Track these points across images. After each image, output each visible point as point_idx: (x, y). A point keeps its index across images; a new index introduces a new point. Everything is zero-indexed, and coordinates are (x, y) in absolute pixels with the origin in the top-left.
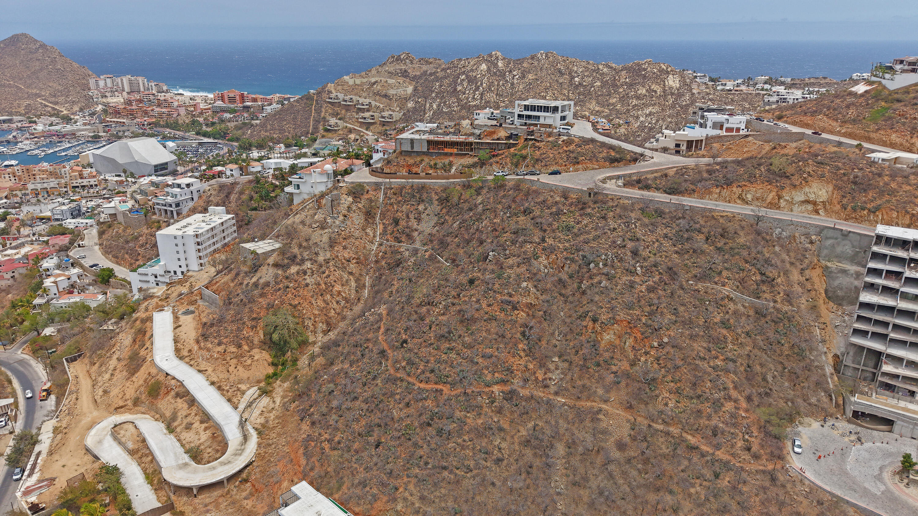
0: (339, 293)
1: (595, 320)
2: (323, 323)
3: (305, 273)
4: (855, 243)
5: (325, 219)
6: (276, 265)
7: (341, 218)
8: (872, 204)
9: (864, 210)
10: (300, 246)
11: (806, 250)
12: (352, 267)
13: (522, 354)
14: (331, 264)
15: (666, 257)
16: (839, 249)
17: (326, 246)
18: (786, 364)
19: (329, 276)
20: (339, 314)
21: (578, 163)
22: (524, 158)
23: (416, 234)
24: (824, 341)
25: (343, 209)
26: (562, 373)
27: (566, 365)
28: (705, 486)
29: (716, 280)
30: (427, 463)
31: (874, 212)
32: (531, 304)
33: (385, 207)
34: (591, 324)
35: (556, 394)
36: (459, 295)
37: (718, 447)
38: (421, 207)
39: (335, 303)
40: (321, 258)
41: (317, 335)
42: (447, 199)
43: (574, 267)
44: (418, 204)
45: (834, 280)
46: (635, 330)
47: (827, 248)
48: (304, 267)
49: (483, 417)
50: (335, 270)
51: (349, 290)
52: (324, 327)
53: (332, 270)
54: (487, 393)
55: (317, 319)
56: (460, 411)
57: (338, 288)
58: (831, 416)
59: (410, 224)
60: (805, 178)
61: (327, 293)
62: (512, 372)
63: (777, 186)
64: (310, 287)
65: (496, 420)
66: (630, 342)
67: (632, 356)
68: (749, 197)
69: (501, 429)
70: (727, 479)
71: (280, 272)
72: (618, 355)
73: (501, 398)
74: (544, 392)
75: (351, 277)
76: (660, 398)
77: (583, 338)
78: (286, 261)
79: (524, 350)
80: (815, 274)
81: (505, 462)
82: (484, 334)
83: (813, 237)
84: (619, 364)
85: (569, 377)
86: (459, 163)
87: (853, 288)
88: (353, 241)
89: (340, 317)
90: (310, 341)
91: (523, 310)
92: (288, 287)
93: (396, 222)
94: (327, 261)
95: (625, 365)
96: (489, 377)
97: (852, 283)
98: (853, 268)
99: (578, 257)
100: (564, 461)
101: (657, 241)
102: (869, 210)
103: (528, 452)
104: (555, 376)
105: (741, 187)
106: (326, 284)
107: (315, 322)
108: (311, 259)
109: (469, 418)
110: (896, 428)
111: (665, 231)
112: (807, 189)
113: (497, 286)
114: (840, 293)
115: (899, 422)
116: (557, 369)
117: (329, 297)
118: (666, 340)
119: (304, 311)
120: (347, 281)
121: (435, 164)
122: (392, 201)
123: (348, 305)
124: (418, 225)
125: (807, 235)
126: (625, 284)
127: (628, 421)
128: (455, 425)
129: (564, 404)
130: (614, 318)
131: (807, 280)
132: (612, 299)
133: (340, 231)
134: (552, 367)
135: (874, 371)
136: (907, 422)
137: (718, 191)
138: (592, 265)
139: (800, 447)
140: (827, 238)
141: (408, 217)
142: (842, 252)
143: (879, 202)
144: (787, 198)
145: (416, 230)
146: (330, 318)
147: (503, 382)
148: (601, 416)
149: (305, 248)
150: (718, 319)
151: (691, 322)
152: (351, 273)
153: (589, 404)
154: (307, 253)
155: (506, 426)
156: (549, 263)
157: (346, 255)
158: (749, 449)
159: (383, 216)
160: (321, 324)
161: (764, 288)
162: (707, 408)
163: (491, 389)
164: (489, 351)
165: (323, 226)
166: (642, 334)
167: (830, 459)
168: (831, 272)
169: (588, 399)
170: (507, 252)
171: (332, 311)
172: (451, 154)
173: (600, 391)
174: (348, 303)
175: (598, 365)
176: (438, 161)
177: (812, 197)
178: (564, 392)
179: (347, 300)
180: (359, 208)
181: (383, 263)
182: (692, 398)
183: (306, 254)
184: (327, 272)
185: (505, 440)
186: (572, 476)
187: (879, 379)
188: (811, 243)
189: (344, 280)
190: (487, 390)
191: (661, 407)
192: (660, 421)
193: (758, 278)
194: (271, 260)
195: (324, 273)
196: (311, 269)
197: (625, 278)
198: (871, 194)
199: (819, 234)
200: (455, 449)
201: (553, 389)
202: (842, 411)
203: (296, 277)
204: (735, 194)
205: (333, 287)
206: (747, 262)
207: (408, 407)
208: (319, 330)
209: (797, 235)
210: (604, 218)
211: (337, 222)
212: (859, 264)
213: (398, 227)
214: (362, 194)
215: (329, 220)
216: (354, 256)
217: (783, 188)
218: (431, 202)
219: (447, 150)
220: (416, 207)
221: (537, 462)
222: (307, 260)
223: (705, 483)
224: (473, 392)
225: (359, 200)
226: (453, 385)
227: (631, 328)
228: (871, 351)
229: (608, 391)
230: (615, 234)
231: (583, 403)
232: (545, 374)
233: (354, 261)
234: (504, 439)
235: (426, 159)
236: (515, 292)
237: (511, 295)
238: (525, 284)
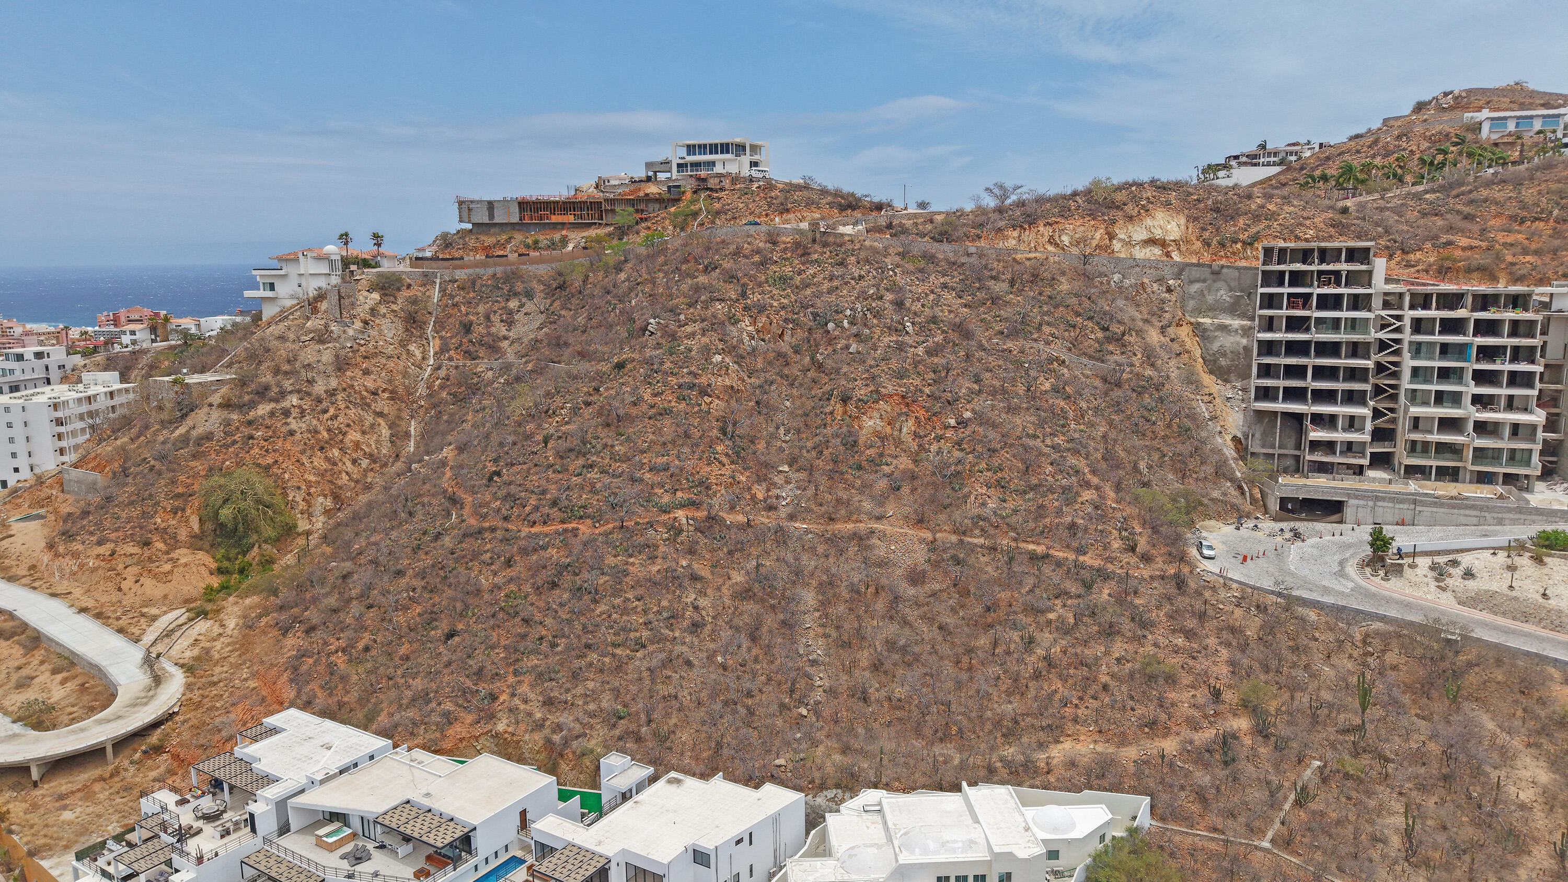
0: (357, 445)
1: (845, 400)
2: (325, 496)
3: (286, 413)
4: (1233, 284)
5: (326, 326)
6: (227, 405)
7: (358, 325)
8: (1247, 234)
9: (1236, 243)
10: (277, 371)
11: (1163, 301)
12: (383, 404)
13: (724, 460)
14: (339, 397)
15: (950, 312)
16: (1210, 298)
17: (330, 369)
18: (1165, 449)
19: (335, 417)
20: (357, 482)
21: (788, 211)
22: (695, 214)
23: (505, 344)
24: (1214, 418)
25: (362, 311)
26: (798, 488)
27: (803, 475)
28: (1070, 607)
29: (1035, 336)
30: (553, 645)
31: (1251, 244)
32: (732, 387)
33: (444, 311)
34: (839, 408)
35: (792, 517)
36: (597, 390)
37: (1081, 551)
38: (513, 304)
39: (349, 464)
40: (319, 388)
41: (314, 520)
42: (562, 287)
43: (800, 334)
44: (508, 300)
45: (1211, 342)
46: (914, 407)
47: (1193, 298)
48: (286, 404)
49: (659, 561)
50: (347, 407)
51: (377, 441)
52: (329, 503)
53: (343, 406)
54: (664, 524)
55: (312, 490)
56: (615, 556)
57: (354, 436)
58: (1248, 517)
59: (493, 330)
60: (1143, 206)
61: (332, 447)
62: (708, 488)
63: (1105, 221)
64: (298, 436)
65: (684, 563)
66: (909, 426)
67: (914, 446)
68: (1066, 239)
69: (695, 578)
70: (1106, 591)
71: (235, 416)
72: (891, 449)
73: (691, 528)
74: (768, 517)
75: (380, 420)
76: (972, 497)
77: (829, 431)
78: (247, 398)
79: (727, 455)
80: (1184, 332)
81: (709, 627)
82: (651, 437)
83: (1171, 282)
84: (895, 462)
85: (811, 491)
86: (576, 239)
87: (1242, 351)
88: (384, 361)
89: (359, 486)
90: (300, 530)
91: (718, 398)
92: (251, 437)
93: (467, 328)
94: (332, 393)
95: (905, 462)
96: (666, 499)
97: (1238, 343)
98: (1236, 323)
99: (805, 318)
100: (817, 614)
101: (932, 292)
102: (1244, 243)
103: (751, 607)
104: (787, 493)
105: (1051, 225)
106: (329, 430)
107: (309, 494)
108: (299, 391)
109: (633, 564)
110: (1349, 512)
111: (942, 280)
112: (1149, 222)
113: (668, 365)
114: (1223, 362)
115: (1352, 502)
116: (788, 482)
117: (336, 452)
118: (968, 415)
119: (287, 476)
120: (372, 426)
121: (536, 242)
122: (456, 299)
123: (377, 466)
124: (509, 330)
125: (1160, 280)
126: (889, 347)
127: (922, 541)
128: (607, 578)
129: (807, 532)
130: (877, 392)
131: (1172, 340)
132: (871, 367)
133: (356, 347)
134: (779, 480)
135: (1297, 453)
136: (1363, 498)
137: (1016, 234)
138: (831, 326)
139: (1210, 548)
140: (1191, 282)
141: (488, 318)
142: (1217, 301)
143: (1254, 230)
144: (1122, 236)
145: (505, 338)
146: (341, 488)
147: (693, 504)
148: (874, 541)
149: (286, 373)
150: (1047, 386)
151: (1004, 391)
152: (380, 414)
153: (850, 526)
154: (291, 381)
155: (705, 572)
156: (758, 331)
157: (370, 385)
158: (1133, 549)
159: (440, 325)
160: (321, 499)
161: (1111, 348)
162: (1053, 502)
163: (672, 516)
164: (660, 460)
165: (322, 337)
166: (927, 412)
167: (1261, 562)
168: (1205, 330)
169: (848, 519)
170: (682, 317)
171: (344, 474)
172: (563, 225)
173: (867, 505)
174: (375, 462)
175: (860, 468)
176: (541, 238)
177: (1158, 234)
178: (804, 515)
179: (372, 458)
180: (393, 311)
181: (444, 394)
182: (1025, 492)
183: (287, 384)
184: (332, 411)
185: (705, 595)
186: (834, 634)
187: (1308, 458)
188: (1169, 290)
189: (367, 424)
190: (664, 517)
191: (976, 511)
192: (977, 532)
193: (1100, 335)
194: (216, 399)
195: (325, 411)
196: (300, 407)
197: (887, 340)
198: (1241, 222)
199: (1178, 276)
200: (610, 616)
201: (783, 512)
202: (1262, 509)
203: (268, 422)
204: (1042, 236)
205: (345, 434)
206: (1078, 314)
207: (510, 566)
208: (318, 510)
209: (1146, 281)
210: (842, 264)
211: (351, 332)
212: (1243, 316)
213: (470, 336)
214: (399, 289)
215: (334, 327)
216: (384, 386)
217: (1113, 222)
218: (529, 295)
219: (555, 219)
220: (503, 304)
221: (770, 621)
222: (291, 392)
223: (1069, 602)
224: (637, 524)
225: (392, 299)
226: (597, 518)
227: (907, 405)
228: (1287, 415)
229: (881, 504)
230: (863, 283)
231: (839, 526)
232: (768, 490)
233: (386, 395)
234: (702, 593)
235: (519, 237)
236: (703, 370)
237: (695, 375)
238: (718, 358)
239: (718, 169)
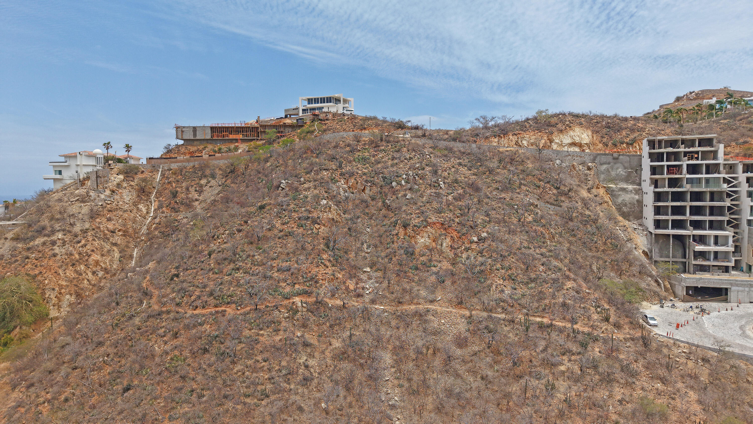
0: (97, 263)
1: (405, 226)
2: (71, 295)
3: (54, 243)
4: (626, 165)
5: (88, 193)
6: (16, 239)
7: (108, 192)
8: (628, 139)
9: (623, 144)
10: (52, 218)
11: (586, 175)
12: (117, 239)
13: (328, 264)
14: (89, 234)
15: (465, 177)
16: (613, 173)
17: (86, 218)
18: (606, 258)
19: (85, 245)
20: (94, 285)
22: (312, 132)
23: (197, 203)
24: (630, 240)
25: (111, 185)
26: (377, 282)
27: (379, 274)
28: (575, 361)
29: (518, 191)
30: (200, 396)
31: (632, 144)
32: (333, 219)
33: (162, 186)
34: (402, 231)
35: (373, 302)
37: (573, 321)
38: (203, 182)
39: (90, 274)
40: (77, 229)
41: (62, 310)
42: (232, 172)
43: (375, 189)
44: (200, 179)
45: (617, 198)
46: (450, 230)
47: (603, 173)
48: (54, 238)
49: (281, 333)
50: (94, 240)
51: (111, 260)
52: (73, 299)
53: (91, 239)
54: (286, 307)
55: (63, 291)
56: (250, 330)
57: (96, 257)
58: (666, 300)
59: (190, 196)
60: (567, 125)
61: (80, 264)
62: (316, 282)
63: (546, 133)
64: (59, 257)
65: (299, 334)
66: (447, 242)
67: (451, 255)
68: (525, 143)
69: (306, 345)
70: (597, 350)
71: (20, 245)
72: (436, 257)
73: (305, 310)
74: (357, 302)
75: (115, 248)
76: (494, 287)
77: (395, 245)
78: (30, 234)
79: (329, 261)
80: (602, 191)
81: (316, 381)
82: (279, 249)
83: (590, 164)
84: (439, 265)
85: (385, 284)
86: (243, 147)
87: (636, 203)
88: (121, 213)
89: (96, 288)
90: (51, 316)
91: (324, 225)
92: (28, 258)
93: (175, 194)
94: (85, 231)
95: (446, 265)
96: (288, 289)
97: (633, 198)
98: (630, 187)
99: (379, 180)
100: (393, 370)
101: (453, 167)
102: (627, 144)
103: (346, 365)
104: (369, 285)
105: (516, 135)
106: (80, 254)
107: (60, 293)
108: (64, 230)
109: (262, 335)
110: (732, 295)
111: (458, 161)
112: (571, 133)
113: (292, 206)
114: (625, 209)
115: (734, 288)
116: (370, 278)
117: (83, 267)
118: (484, 235)
119: (46, 282)
120: (109, 251)
121: (220, 149)
122: (170, 180)
123: (108, 276)
124: (200, 196)
125: (583, 163)
126: (431, 195)
127: (463, 316)
128: (244, 345)
129: (384, 311)
130: (426, 221)
131: (596, 196)
132: (421, 206)
133: (104, 204)
134: (364, 277)
135: (684, 260)
136: (741, 285)
137: (496, 140)
138: (394, 184)
139: (653, 319)
140: (601, 164)
141: (187, 189)
142: (617, 175)
143: (632, 137)
144: (557, 141)
145: (197, 200)
146: (82, 289)
147: (307, 293)
148: (430, 317)
149: (58, 219)
150: (530, 219)
151: (505, 222)
152: (115, 244)
153: (413, 307)
154: (59, 225)
155: (313, 341)
156: (349, 188)
157: (111, 227)
158: (607, 320)
159: (159, 194)
160: (68, 297)
161: (563, 199)
162: (548, 290)
163: (291, 301)
164: (284, 264)
165: (83, 200)
166: (458, 233)
167: (688, 327)
168: (613, 191)
169: (411, 302)
170: (302, 179)
171: (86, 281)
172: (236, 140)
173: (423, 293)
174: (108, 273)
175: (417, 269)
176: (223, 147)
177: (577, 140)
178: (381, 300)
179: (106, 270)
180: (131, 185)
181: (156, 233)
182: (527, 283)
183: (57, 226)
184: (83, 242)
185: (314, 357)
186: (406, 384)
187: (694, 262)
188: (589, 169)
189: (106, 250)
190: (286, 302)
191: (497, 296)
192: (499, 310)
193: (555, 191)
194: (10, 235)
195: (79, 242)
196: (63, 239)
197: (429, 191)
198: (624, 133)
199: (593, 161)
200: (243, 374)
201: (367, 299)
202: (673, 295)
203: (41, 248)
204: (512, 141)
205: (89, 256)
206: (540, 180)
207: (176, 338)
208: (65, 304)
209: (575, 163)
210: (398, 151)
211: (102, 196)
212: (633, 183)
213: (176, 199)
214: (136, 174)
215: (92, 194)
216: (120, 228)
217: (552, 133)
218: (213, 176)
219: (231, 137)
220: (198, 182)
221: (360, 375)
222: (58, 231)
223: (573, 358)
224: (267, 307)
225: (132, 179)
226: (240, 304)
227: (445, 229)
228: (675, 236)
229: (433, 292)
230: (412, 161)
231: (405, 307)
232: (357, 284)
233: (120, 233)
234: (311, 356)
235: (210, 147)
236: (314, 209)
237: (310, 212)
238: (324, 202)
239: (325, 110)
